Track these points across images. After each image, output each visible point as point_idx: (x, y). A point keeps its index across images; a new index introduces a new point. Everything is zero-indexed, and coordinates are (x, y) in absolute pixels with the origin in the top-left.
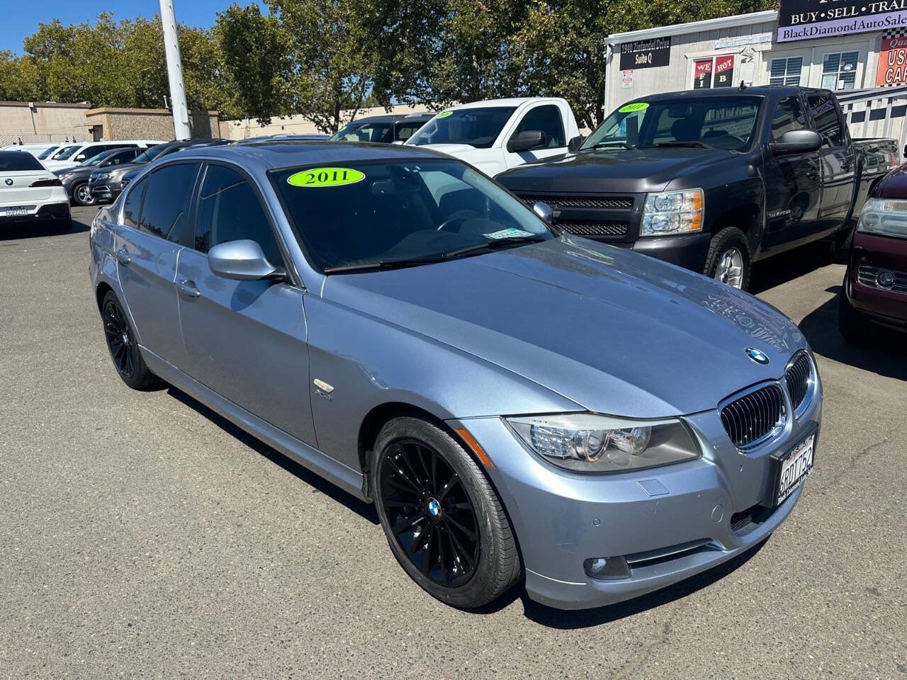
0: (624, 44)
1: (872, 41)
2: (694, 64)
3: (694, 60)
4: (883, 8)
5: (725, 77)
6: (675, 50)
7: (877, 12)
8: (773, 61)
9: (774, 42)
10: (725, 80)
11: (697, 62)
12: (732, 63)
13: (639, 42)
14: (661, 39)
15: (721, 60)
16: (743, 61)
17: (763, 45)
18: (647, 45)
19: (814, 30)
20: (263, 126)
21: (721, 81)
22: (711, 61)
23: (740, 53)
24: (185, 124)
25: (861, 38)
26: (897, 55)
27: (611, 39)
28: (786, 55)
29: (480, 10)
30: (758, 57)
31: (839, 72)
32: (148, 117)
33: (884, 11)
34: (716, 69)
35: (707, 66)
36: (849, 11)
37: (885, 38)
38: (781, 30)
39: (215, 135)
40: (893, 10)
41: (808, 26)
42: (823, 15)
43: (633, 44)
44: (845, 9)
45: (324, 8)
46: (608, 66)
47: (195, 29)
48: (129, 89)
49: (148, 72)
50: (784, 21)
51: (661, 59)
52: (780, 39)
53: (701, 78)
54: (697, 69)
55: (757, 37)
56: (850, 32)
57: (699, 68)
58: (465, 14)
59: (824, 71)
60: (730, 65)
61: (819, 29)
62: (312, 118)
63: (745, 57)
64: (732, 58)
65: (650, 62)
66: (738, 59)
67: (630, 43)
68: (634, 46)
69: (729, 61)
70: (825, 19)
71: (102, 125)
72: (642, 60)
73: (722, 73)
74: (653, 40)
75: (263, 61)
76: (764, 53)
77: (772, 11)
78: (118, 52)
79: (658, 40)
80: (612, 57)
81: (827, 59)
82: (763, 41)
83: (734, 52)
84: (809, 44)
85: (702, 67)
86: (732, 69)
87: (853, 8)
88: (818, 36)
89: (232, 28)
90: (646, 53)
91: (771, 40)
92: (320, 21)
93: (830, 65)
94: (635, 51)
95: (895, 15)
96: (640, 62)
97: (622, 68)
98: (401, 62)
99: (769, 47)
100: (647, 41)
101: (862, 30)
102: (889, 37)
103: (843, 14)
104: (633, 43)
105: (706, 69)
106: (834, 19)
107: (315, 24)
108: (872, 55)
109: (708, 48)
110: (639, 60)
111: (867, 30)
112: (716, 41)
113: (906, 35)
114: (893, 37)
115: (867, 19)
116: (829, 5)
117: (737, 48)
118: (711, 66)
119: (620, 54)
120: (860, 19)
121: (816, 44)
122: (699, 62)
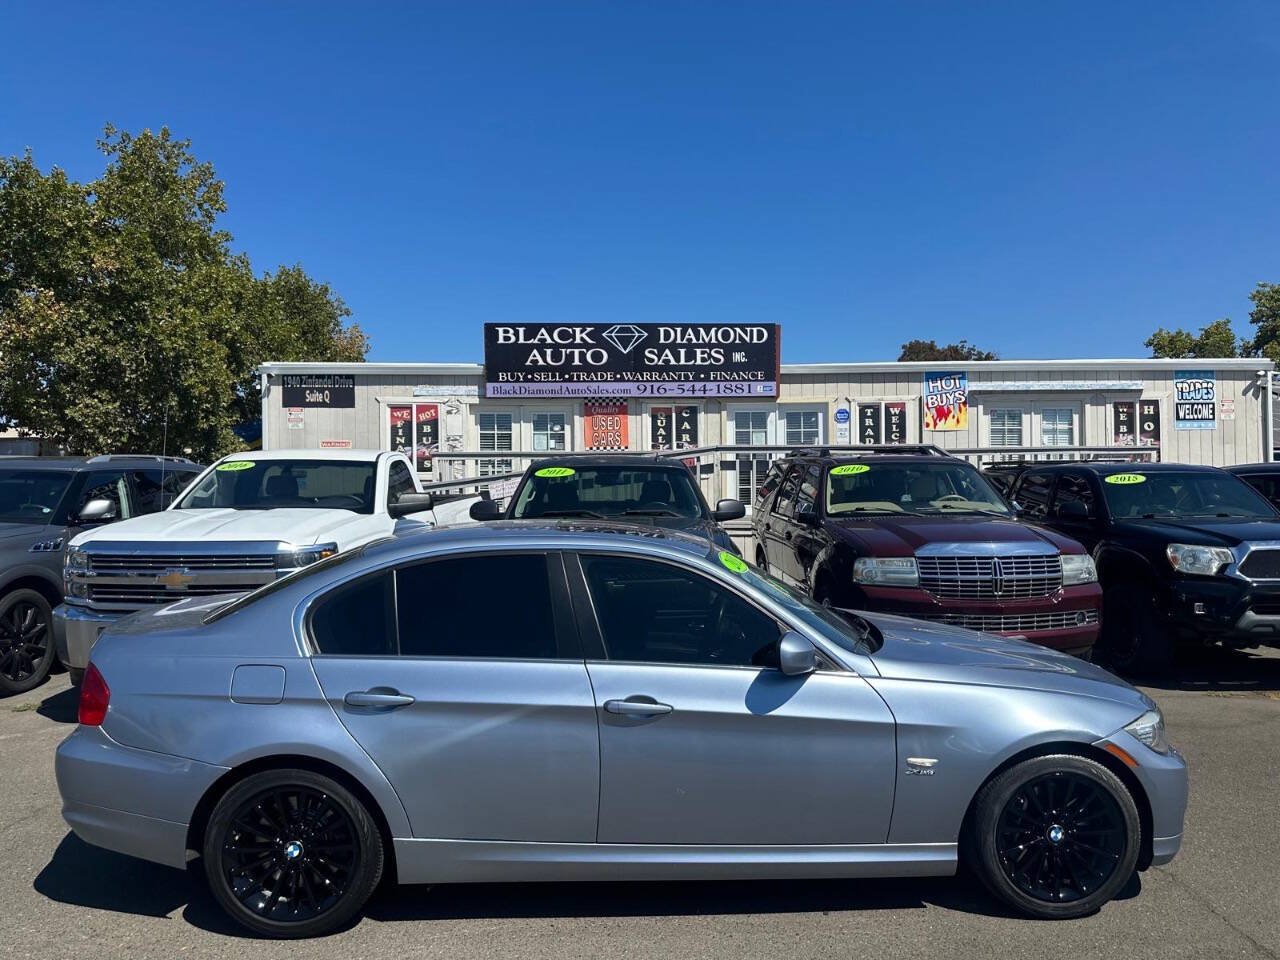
0: (288, 376)
1: (577, 407)
2: (389, 410)
3: (388, 405)
4: (583, 378)
5: (429, 427)
6: (359, 391)
7: (579, 381)
8: (481, 415)
9: (482, 396)
10: (429, 430)
11: (392, 408)
12: (436, 412)
13: (310, 376)
14: (341, 376)
15: (422, 409)
16: (449, 412)
17: (470, 398)
18: (321, 380)
19: (523, 390)
21: (425, 431)
22: (410, 408)
23: (444, 403)
25: (569, 402)
26: (600, 421)
27: (267, 368)
28: (496, 410)
30: (465, 409)
31: (549, 432)
33: (584, 381)
34: (418, 418)
35: (405, 413)
36: (554, 376)
37: (586, 404)
38: (490, 386)
40: (592, 381)
41: (517, 385)
42: (530, 377)
43: (301, 378)
44: (550, 374)
46: (265, 401)
50: (491, 374)
51: (343, 399)
52: (489, 394)
53: (399, 426)
54: (392, 416)
55: (462, 389)
56: (557, 396)
57: (395, 414)
59: (535, 430)
60: (434, 415)
61: (527, 389)
63: (450, 409)
64: (435, 408)
65: (327, 400)
66: (442, 410)
67: (296, 376)
68: (301, 380)
69: (432, 411)
70: (532, 380)
72: (317, 397)
73: (426, 423)
74: (329, 376)
76: (471, 405)
77: (475, 365)
79: (337, 377)
80: (269, 389)
81: (536, 419)
82: (469, 394)
83: (437, 401)
84: (518, 402)
85: (399, 414)
86: (437, 420)
87: (557, 373)
88: (526, 395)
90: (321, 391)
91: (477, 393)
93: (540, 424)
94: (304, 386)
95: (594, 386)
96: (312, 400)
97: (286, 404)
99: (476, 400)
100: (319, 377)
101: (567, 395)
102: (590, 404)
103: (548, 377)
104: (300, 376)
105: (405, 417)
106: (540, 381)
108: (577, 418)
109: (404, 394)
110: (310, 398)
111: (571, 395)
112: (414, 388)
113: (604, 404)
114: (593, 404)
115: (571, 386)
116: (535, 368)
117: (441, 398)
118: (411, 414)
119: (281, 387)
120: (565, 385)
121: (524, 403)
122: (394, 408)
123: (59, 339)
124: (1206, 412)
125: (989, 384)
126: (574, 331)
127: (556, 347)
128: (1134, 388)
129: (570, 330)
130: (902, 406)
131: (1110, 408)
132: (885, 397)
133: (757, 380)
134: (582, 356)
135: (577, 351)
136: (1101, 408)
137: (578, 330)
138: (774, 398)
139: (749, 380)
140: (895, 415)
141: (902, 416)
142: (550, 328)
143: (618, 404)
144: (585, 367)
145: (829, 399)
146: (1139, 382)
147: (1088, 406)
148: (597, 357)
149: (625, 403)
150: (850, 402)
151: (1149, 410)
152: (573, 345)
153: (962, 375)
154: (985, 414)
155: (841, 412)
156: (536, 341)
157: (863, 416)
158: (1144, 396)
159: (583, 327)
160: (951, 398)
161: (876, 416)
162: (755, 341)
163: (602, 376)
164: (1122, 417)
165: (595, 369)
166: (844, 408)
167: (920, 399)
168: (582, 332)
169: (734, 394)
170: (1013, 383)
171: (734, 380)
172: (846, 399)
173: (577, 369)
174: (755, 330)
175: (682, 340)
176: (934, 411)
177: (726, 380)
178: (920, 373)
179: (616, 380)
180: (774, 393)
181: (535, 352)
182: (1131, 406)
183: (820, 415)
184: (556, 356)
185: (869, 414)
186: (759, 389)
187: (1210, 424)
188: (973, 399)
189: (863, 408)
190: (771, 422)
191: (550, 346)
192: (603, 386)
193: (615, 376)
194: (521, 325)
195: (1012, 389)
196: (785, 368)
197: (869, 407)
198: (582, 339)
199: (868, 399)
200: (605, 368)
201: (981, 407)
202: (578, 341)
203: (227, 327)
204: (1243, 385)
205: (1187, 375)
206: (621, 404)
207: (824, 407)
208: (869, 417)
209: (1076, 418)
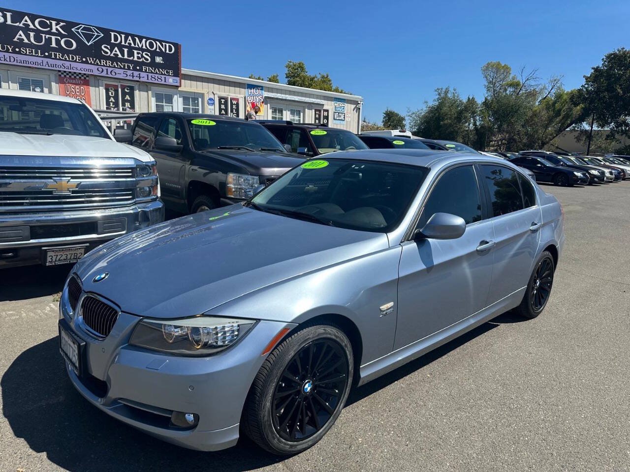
1: (53, 77)
4: (59, 57)
7: (55, 58)
19: (12, 60)
25: (48, 73)
26: (70, 87)
33: (60, 59)
36: (37, 52)
37: (60, 75)
40: (66, 60)
41: (7, 55)
42: (17, 50)
44: (34, 50)
56: (39, 67)
59: (19, 88)
61: (16, 59)
70: (19, 53)
81: (21, 81)
84: (6, 67)
87: (39, 51)
88: (15, 63)
93: (25, 86)
95: (67, 64)
101: (47, 67)
102: (63, 76)
103: (32, 52)
106: (26, 54)
108: (53, 84)
111: (50, 68)
113: (73, 77)
114: (65, 76)
115: (50, 61)
116: (21, 43)
120: (45, 60)
121: (11, 68)
124: (342, 118)
125: (272, 94)
126: (51, 23)
127: (37, 31)
128: (321, 103)
129: (48, 22)
130: (237, 100)
131: (314, 110)
132: (230, 94)
133: (169, 75)
134: (58, 41)
135: (53, 38)
136: (311, 111)
137: (54, 23)
138: (177, 87)
139: (165, 75)
140: (234, 104)
141: (237, 105)
142: (33, 18)
143: (83, 78)
144: (60, 49)
145: (204, 91)
146: (323, 101)
147: (306, 110)
148: (69, 44)
149: (87, 78)
150: (214, 95)
151: (326, 114)
152: (50, 33)
153: (261, 88)
154: (270, 109)
155: (210, 99)
156: (21, 25)
157: (220, 103)
158: (325, 107)
159: (58, 22)
160: (258, 99)
161: (226, 104)
162: (168, 52)
163: (73, 58)
164: (317, 116)
165: (68, 53)
166: (211, 97)
167: (245, 98)
168: (57, 25)
169: (156, 82)
170: (280, 95)
171: (157, 73)
172: (213, 93)
173: (54, 49)
174: (167, 45)
175: (125, 43)
176: (251, 104)
177: (152, 72)
178: (244, 84)
179: (83, 62)
180: (178, 84)
181: (21, 32)
182: (320, 111)
183: (200, 100)
184: (38, 38)
185: (223, 102)
186: (171, 80)
187: (343, 121)
188: (267, 100)
189: (220, 98)
190: (175, 101)
191: (32, 30)
192: (73, 64)
193: (82, 59)
194: (9, 11)
195: (280, 98)
196: (184, 71)
197: (223, 98)
198: (57, 29)
199: (223, 94)
200: (74, 52)
201: (269, 105)
202: (54, 30)
204: (353, 106)
205: (338, 100)
206: (85, 78)
207: (202, 95)
208: (222, 104)
209: (302, 114)
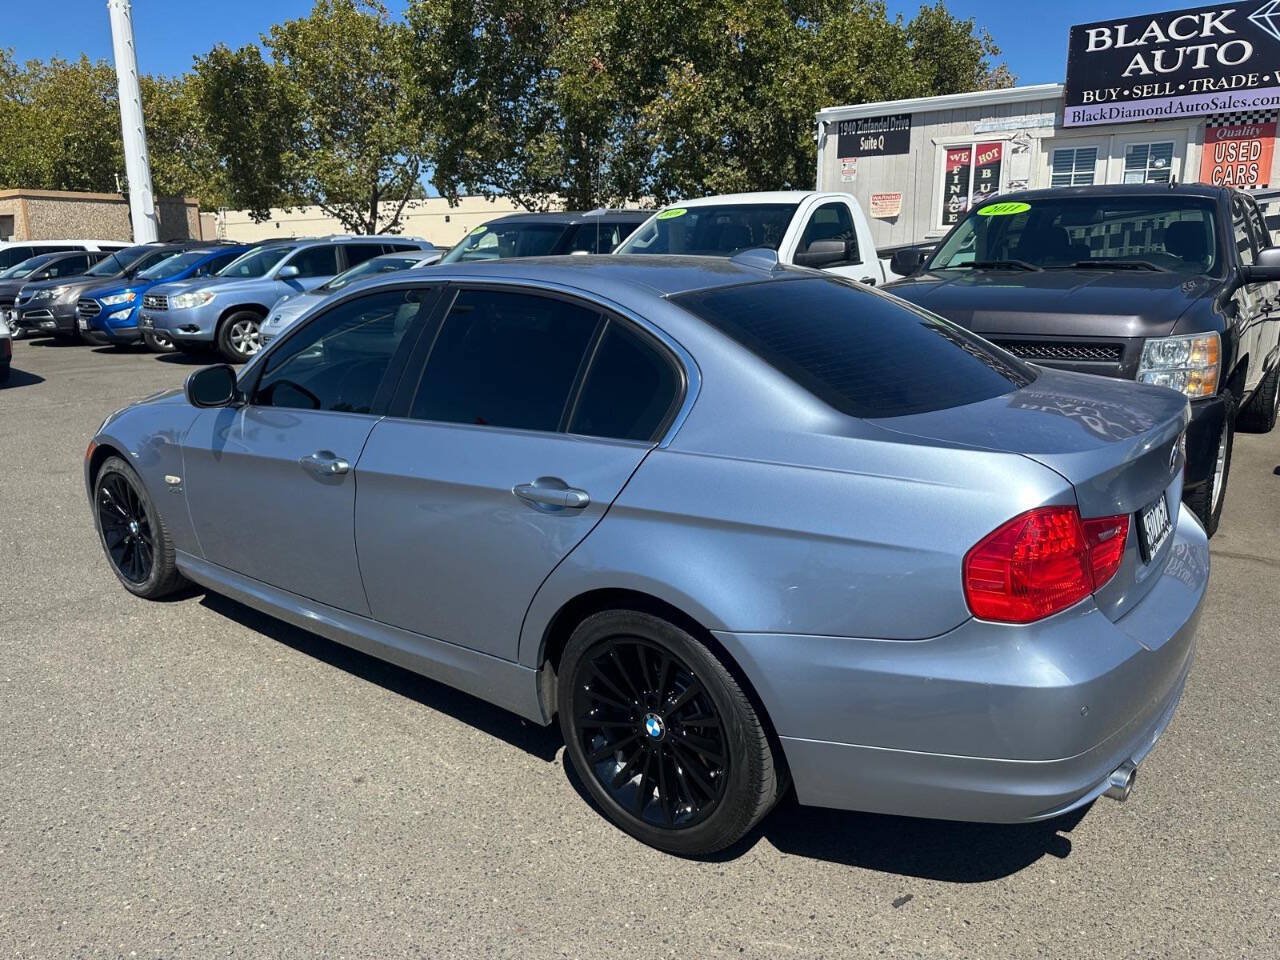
0: (844, 122)
1: (1193, 132)
2: (945, 153)
3: (945, 147)
4: (1208, 87)
5: (989, 171)
6: (917, 133)
7: (1200, 91)
8: (1056, 152)
9: (1059, 127)
10: (989, 175)
11: (948, 150)
12: (999, 152)
13: (866, 120)
14: (897, 117)
15: (983, 148)
16: (1015, 151)
17: (1043, 131)
18: (876, 124)
19: (1115, 114)
20: (257, 222)
21: (984, 176)
22: (969, 149)
23: (1010, 140)
24: (149, 216)
25: (1176, 125)
26: (1227, 149)
27: (823, 115)
28: (1075, 144)
29: (596, 69)
30: (1035, 145)
31: (1148, 169)
32: (88, 205)
33: (1209, 91)
34: (977, 159)
35: (964, 155)
36: (1162, 89)
37: (1209, 126)
38: (1069, 111)
39: (194, 234)
40: (1222, 89)
41: (1107, 107)
42: (1126, 93)
43: (856, 123)
44: (1157, 85)
45: (357, 56)
46: (820, 153)
47: (150, 78)
48: (44, 163)
49: (74, 139)
50: (1073, 96)
51: (898, 143)
52: (1068, 122)
53: (955, 172)
54: (949, 160)
55: (1034, 119)
56: (1165, 116)
57: (952, 158)
58: (576, 73)
59: (1127, 167)
60: (996, 155)
61: (1121, 110)
62: (337, 212)
63: (1016, 146)
64: (999, 146)
65: (881, 147)
66: (1007, 148)
67: (852, 121)
68: (857, 125)
69: (995, 151)
70: (1129, 98)
71: (12, 217)
72: (872, 144)
73: (986, 166)
74: (885, 118)
75: (265, 127)
76: (1043, 140)
77: (1055, 85)
78: (22, 108)
79: (893, 119)
80: (825, 139)
81: (1131, 151)
82: (1042, 125)
83: (1002, 138)
84: (1106, 131)
85: (956, 157)
86: (1000, 161)
87: (1168, 84)
88: (1119, 120)
89: (218, 78)
90: (876, 136)
91: (1052, 124)
92: (352, 75)
93: (1135, 160)
94: (859, 133)
95: (1223, 97)
96: (866, 148)
97: (841, 155)
98: (479, 137)
99: (1051, 133)
100: (876, 120)
101: (1180, 114)
102: (1215, 125)
103: (1153, 91)
104: (856, 120)
105: (963, 160)
106: (1141, 98)
107: (344, 78)
108: (1192, 148)
109: (964, 132)
110: (866, 145)
111: (1186, 114)
112: (976, 123)
113: (1238, 123)
114: (1221, 125)
115: (1187, 100)
116: (1137, 78)
117: (1006, 133)
118: (970, 157)
119: (837, 136)
120: (1177, 100)
121: (1116, 130)
122: (951, 150)
123: (697, 111)
126: (1202, 19)
127: (1171, 47)
129: (1196, 19)
134: (1211, 55)
135: (1202, 49)
137: (1208, 16)
142: (1164, 21)
143: (1262, 121)
144: (1214, 70)
148: (1235, 53)
149: (1273, 120)
152: (1198, 41)
156: (1141, 42)
159: (1217, 10)
163: (1239, 81)
165: (1228, 72)
168: (1214, 19)
173: (1201, 73)
179: (1263, 85)
181: (1139, 57)
184: (1167, 61)
191: (1162, 46)
192: (1238, 95)
193: (1260, 79)
194: (1120, 22)
198: (1214, 29)
200: (1245, 69)
202: (1206, 32)
203: (849, 81)
206: (1267, 120)
